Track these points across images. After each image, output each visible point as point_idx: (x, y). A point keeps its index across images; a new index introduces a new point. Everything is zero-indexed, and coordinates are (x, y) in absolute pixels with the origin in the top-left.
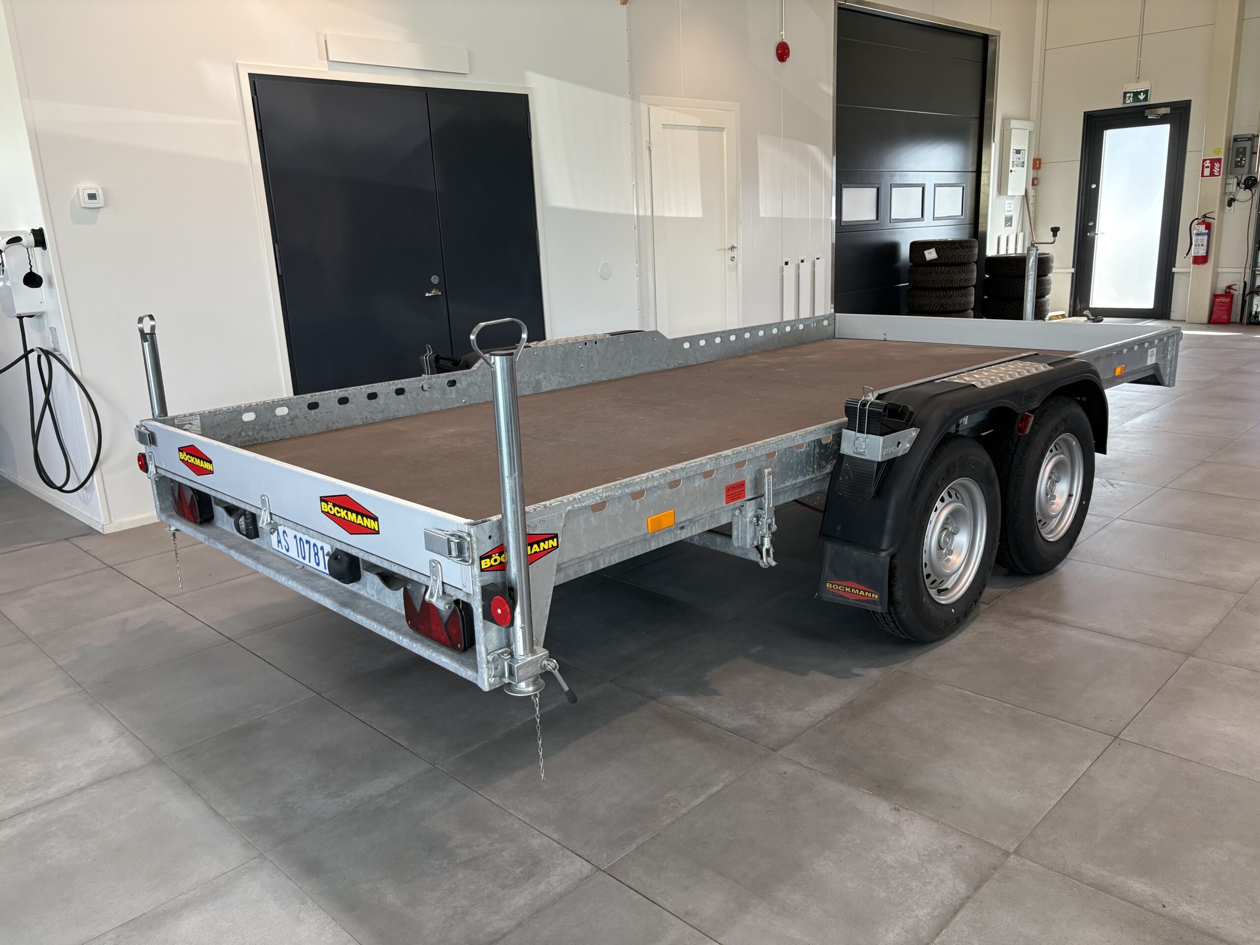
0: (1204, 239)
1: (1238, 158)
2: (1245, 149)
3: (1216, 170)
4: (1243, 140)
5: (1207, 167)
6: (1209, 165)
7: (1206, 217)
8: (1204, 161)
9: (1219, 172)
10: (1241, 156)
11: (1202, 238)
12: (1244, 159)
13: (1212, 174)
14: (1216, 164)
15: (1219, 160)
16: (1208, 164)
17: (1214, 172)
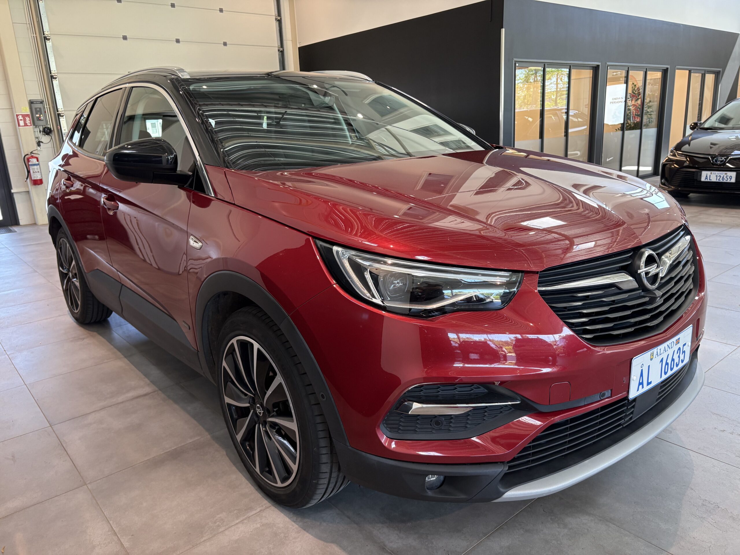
0: (38, 168)
1: (38, 114)
2: (40, 108)
3: (28, 122)
4: (37, 103)
5: (21, 120)
6: (22, 118)
7: (33, 153)
8: (17, 116)
9: (30, 123)
10: (39, 113)
11: (37, 167)
12: (41, 115)
13: (26, 125)
14: (26, 118)
15: (27, 115)
16: (20, 117)
17: (26, 123)
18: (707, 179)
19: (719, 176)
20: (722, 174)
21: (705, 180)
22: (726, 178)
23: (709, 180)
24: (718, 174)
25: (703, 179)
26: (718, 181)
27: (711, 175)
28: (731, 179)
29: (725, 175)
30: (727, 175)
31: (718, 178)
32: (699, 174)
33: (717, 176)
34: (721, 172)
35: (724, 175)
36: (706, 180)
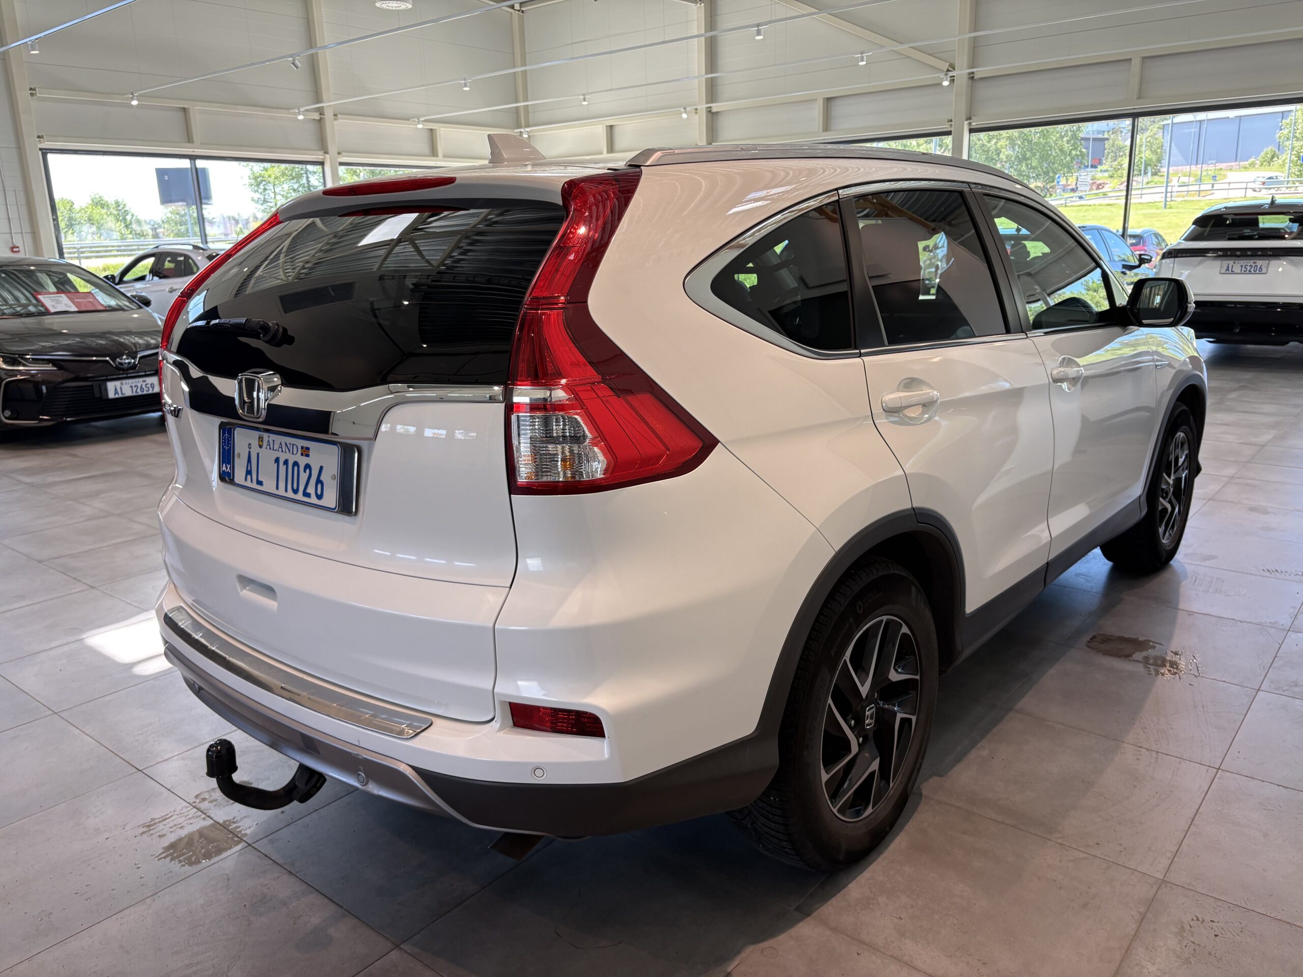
18: (118, 393)
19: (135, 386)
20: (139, 382)
21: (115, 395)
22: (146, 387)
23: (120, 396)
24: (132, 382)
25: (111, 395)
26: (134, 394)
27: (122, 387)
28: (153, 388)
29: (144, 384)
30: (147, 382)
31: (134, 389)
32: (103, 388)
33: (131, 387)
34: (137, 380)
35: (141, 383)
36: (117, 396)
